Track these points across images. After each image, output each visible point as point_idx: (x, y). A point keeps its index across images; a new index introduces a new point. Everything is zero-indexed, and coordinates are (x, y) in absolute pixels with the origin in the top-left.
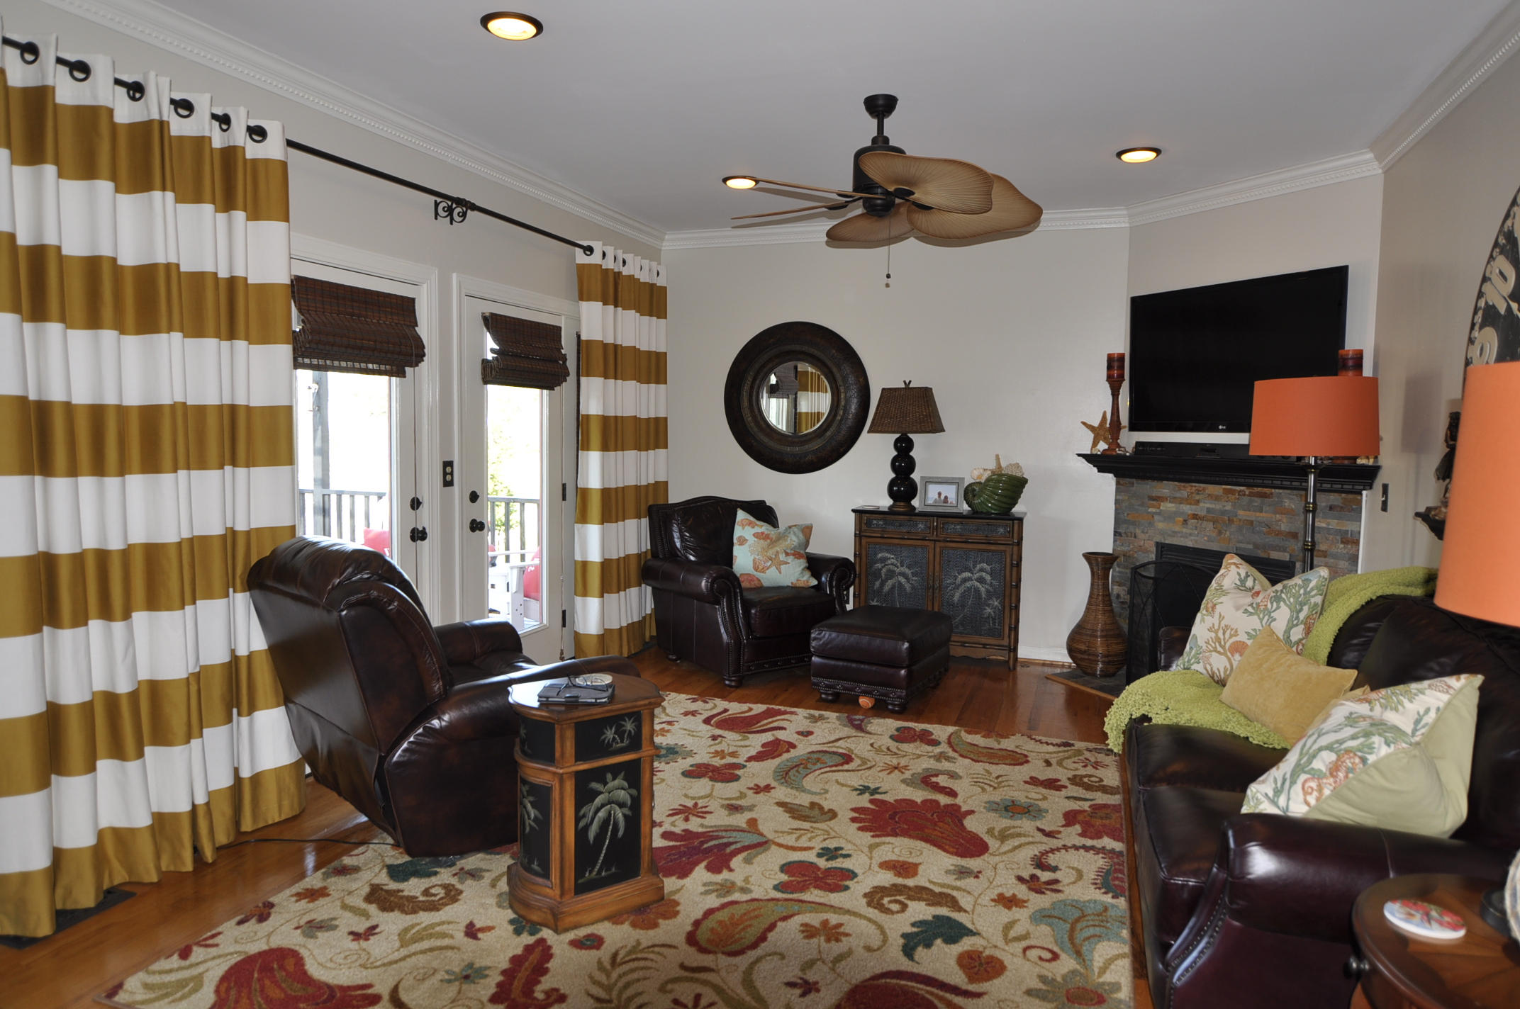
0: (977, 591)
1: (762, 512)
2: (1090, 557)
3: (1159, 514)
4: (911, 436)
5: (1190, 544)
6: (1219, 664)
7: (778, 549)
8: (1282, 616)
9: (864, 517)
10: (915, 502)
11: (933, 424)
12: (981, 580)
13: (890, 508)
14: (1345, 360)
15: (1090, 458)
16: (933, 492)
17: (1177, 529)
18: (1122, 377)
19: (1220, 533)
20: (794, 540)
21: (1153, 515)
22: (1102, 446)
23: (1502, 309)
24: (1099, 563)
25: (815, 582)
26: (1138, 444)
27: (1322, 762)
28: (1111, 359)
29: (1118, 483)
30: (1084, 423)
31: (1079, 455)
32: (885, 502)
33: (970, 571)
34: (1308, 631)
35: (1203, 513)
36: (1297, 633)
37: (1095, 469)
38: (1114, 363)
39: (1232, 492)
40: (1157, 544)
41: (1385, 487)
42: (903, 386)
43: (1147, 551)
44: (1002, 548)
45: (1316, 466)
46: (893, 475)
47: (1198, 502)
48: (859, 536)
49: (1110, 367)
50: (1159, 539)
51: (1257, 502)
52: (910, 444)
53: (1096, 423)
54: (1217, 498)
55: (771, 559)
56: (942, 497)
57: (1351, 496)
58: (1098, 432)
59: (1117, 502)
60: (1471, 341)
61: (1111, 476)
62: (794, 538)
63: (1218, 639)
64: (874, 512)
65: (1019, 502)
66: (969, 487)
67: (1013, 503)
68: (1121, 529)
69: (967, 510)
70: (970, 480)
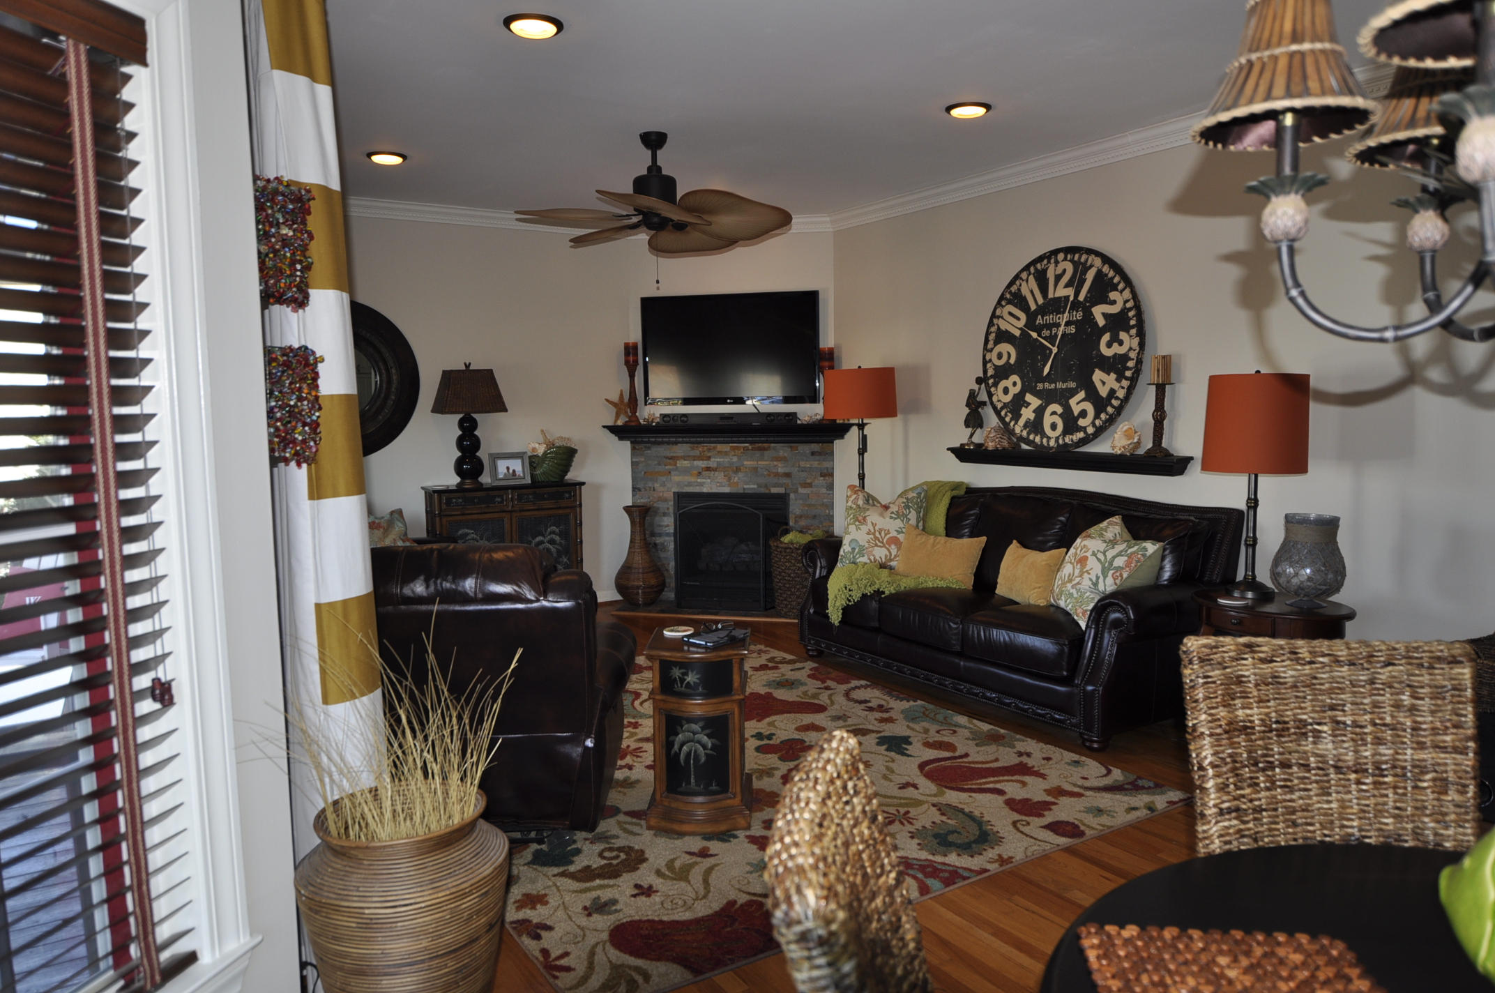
0: (548, 550)
2: (627, 509)
3: (677, 469)
4: (474, 416)
5: (705, 490)
6: (878, 554)
9: (435, 498)
10: (485, 479)
11: (497, 404)
12: (552, 542)
13: (458, 485)
14: (823, 354)
15: (613, 429)
16: (502, 466)
17: (692, 479)
18: (636, 362)
19: (729, 479)
21: (670, 472)
22: (621, 419)
23: (1016, 332)
24: (640, 515)
26: (662, 416)
28: (627, 347)
29: (633, 449)
30: (606, 400)
31: (604, 427)
32: (453, 480)
33: (543, 536)
34: (925, 525)
35: (716, 465)
36: (921, 526)
37: (616, 438)
38: (629, 350)
39: (738, 448)
40: (676, 494)
42: (464, 368)
43: (666, 500)
44: (568, 510)
46: (458, 454)
47: (709, 458)
48: (438, 514)
49: (627, 353)
50: (676, 489)
51: (758, 454)
52: (474, 425)
53: (615, 398)
54: (726, 454)
56: (511, 471)
58: (618, 406)
59: (633, 463)
60: (987, 349)
61: (629, 443)
63: (876, 538)
64: (447, 491)
65: (572, 469)
66: (530, 457)
67: (566, 472)
68: (640, 485)
69: (528, 481)
70: (529, 454)
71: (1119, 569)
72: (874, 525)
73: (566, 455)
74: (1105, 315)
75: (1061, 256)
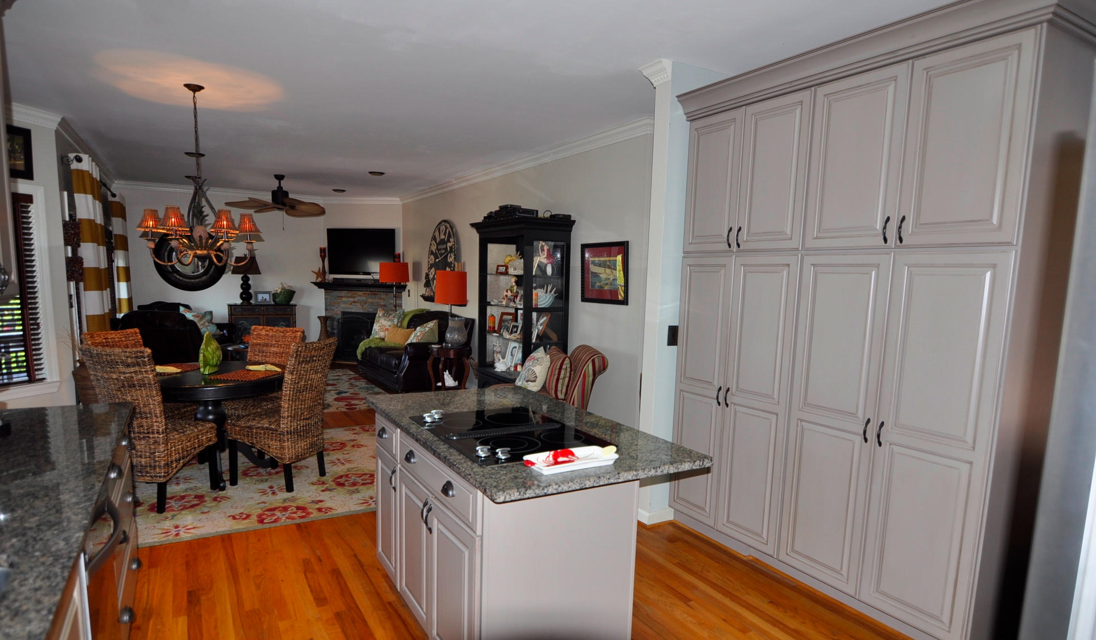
1: (187, 307)
2: (319, 318)
3: (342, 302)
4: (249, 275)
5: (353, 311)
6: (382, 334)
7: (203, 321)
8: (396, 321)
9: (231, 307)
10: (253, 301)
11: (257, 271)
13: (242, 303)
14: (396, 256)
15: (315, 284)
16: (260, 297)
17: (348, 306)
18: (325, 256)
19: (362, 306)
20: (208, 317)
21: (339, 303)
22: (319, 280)
23: (434, 251)
24: (324, 320)
25: (222, 333)
26: (334, 279)
27: (418, 334)
28: (321, 249)
29: (325, 292)
30: (312, 271)
31: (312, 282)
32: (240, 301)
34: (401, 324)
35: (356, 300)
36: (399, 324)
37: (317, 288)
38: (322, 251)
39: (366, 294)
40: (341, 312)
41: (409, 291)
42: (245, 256)
43: (338, 314)
44: (290, 316)
45: (395, 285)
46: (242, 291)
47: (354, 297)
48: (231, 314)
49: (321, 252)
50: (342, 310)
51: (373, 296)
52: (248, 279)
53: (317, 271)
54: (361, 296)
55: (202, 325)
56: (264, 298)
57: (399, 294)
58: (318, 274)
59: (325, 299)
60: (429, 257)
61: (323, 290)
62: (209, 316)
63: (381, 328)
64: (236, 305)
65: (293, 299)
66: (273, 294)
67: (291, 300)
68: (328, 308)
69: (273, 303)
70: (273, 292)
71: (418, 336)
72: (381, 323)
73: (290, 294)
74: (450, 247)
75: (443, 223)
